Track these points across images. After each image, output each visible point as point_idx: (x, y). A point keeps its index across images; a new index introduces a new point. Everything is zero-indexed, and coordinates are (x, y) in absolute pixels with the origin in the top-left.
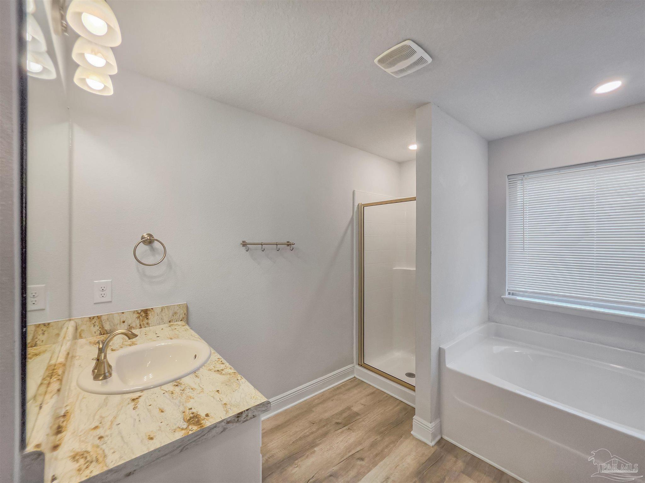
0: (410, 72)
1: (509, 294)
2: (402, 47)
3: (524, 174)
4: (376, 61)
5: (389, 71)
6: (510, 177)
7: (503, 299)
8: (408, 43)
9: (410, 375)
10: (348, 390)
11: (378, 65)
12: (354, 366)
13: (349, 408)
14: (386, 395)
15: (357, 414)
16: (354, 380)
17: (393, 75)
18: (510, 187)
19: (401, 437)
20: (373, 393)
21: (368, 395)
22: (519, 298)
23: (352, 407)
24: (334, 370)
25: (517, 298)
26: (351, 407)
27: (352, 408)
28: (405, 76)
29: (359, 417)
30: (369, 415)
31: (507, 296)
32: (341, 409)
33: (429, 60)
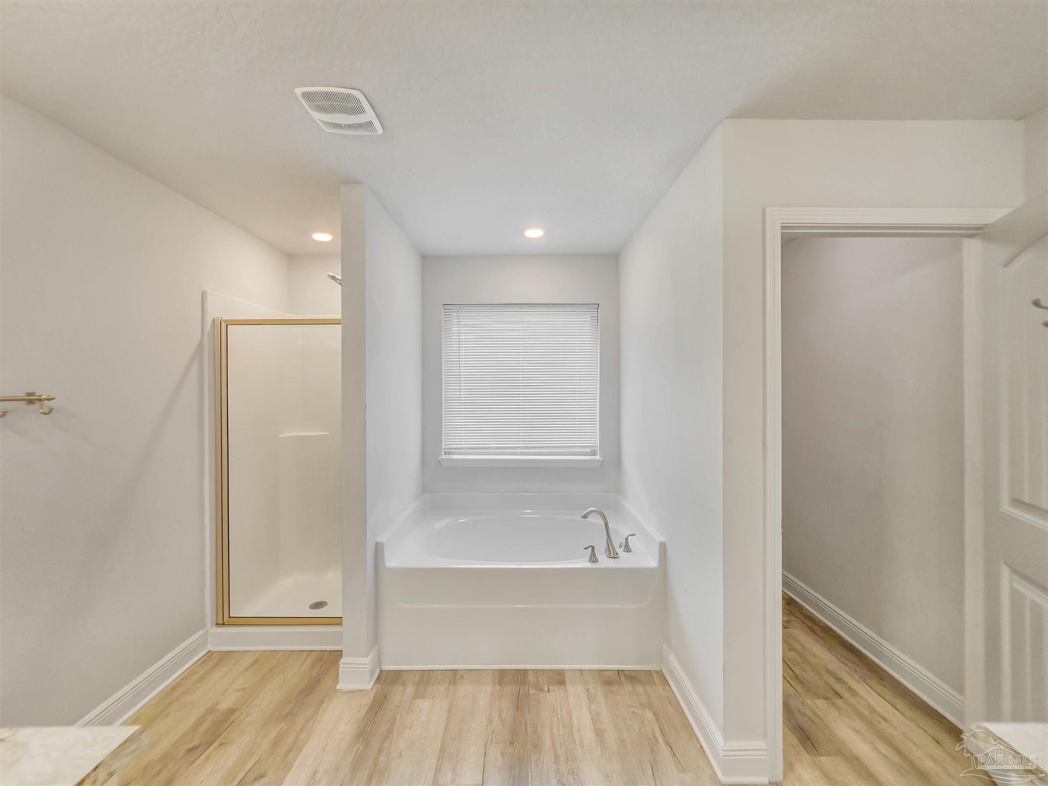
0: (347, 132)
1: (445, 453)
2: (348, 95)
3: (460, 306)
4: (299, 91)
5: (317, 116)
6: (446, 307)
7: (439, 461)
8: (355, 93)
9: (318, 605)
10: (201, 679)
11: (302, 100)
12: (207, 631)
13: (211, 710)
14: (280, 654)
15: (232, 711)
16: (210, 657)
17: (322, 125)
18: (446, 319)
19: (323, 702)
20: (256, 661)
21: (247, 670)
22: (454, 457)
23: (218, 704)
24: (162, 657)
25: (453, 457)
26: (215, 707)
27: (218, 707)
28: (339, 134)
29: (237, 714)
30: (256, 700)
31: (444, 457)
32: (193, 720)
33: (380, 131)
